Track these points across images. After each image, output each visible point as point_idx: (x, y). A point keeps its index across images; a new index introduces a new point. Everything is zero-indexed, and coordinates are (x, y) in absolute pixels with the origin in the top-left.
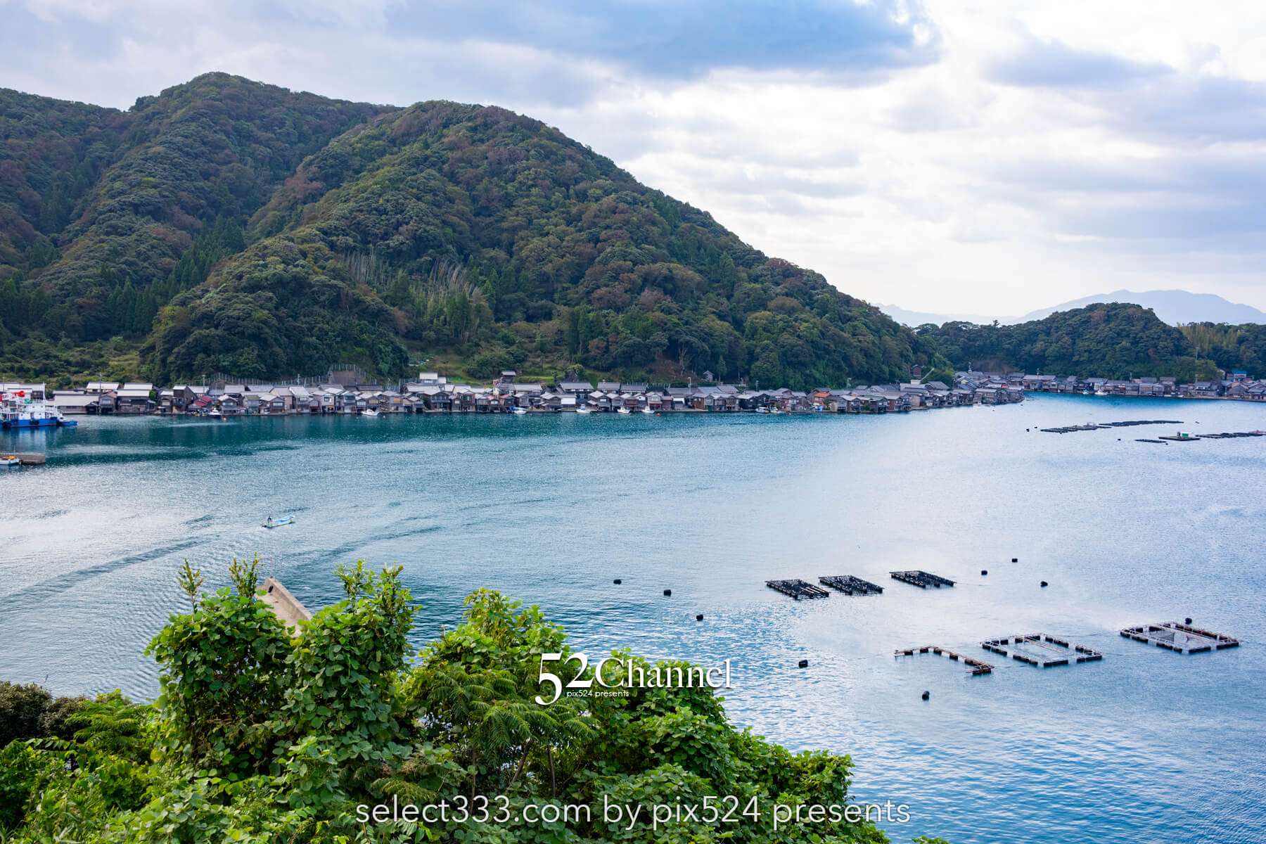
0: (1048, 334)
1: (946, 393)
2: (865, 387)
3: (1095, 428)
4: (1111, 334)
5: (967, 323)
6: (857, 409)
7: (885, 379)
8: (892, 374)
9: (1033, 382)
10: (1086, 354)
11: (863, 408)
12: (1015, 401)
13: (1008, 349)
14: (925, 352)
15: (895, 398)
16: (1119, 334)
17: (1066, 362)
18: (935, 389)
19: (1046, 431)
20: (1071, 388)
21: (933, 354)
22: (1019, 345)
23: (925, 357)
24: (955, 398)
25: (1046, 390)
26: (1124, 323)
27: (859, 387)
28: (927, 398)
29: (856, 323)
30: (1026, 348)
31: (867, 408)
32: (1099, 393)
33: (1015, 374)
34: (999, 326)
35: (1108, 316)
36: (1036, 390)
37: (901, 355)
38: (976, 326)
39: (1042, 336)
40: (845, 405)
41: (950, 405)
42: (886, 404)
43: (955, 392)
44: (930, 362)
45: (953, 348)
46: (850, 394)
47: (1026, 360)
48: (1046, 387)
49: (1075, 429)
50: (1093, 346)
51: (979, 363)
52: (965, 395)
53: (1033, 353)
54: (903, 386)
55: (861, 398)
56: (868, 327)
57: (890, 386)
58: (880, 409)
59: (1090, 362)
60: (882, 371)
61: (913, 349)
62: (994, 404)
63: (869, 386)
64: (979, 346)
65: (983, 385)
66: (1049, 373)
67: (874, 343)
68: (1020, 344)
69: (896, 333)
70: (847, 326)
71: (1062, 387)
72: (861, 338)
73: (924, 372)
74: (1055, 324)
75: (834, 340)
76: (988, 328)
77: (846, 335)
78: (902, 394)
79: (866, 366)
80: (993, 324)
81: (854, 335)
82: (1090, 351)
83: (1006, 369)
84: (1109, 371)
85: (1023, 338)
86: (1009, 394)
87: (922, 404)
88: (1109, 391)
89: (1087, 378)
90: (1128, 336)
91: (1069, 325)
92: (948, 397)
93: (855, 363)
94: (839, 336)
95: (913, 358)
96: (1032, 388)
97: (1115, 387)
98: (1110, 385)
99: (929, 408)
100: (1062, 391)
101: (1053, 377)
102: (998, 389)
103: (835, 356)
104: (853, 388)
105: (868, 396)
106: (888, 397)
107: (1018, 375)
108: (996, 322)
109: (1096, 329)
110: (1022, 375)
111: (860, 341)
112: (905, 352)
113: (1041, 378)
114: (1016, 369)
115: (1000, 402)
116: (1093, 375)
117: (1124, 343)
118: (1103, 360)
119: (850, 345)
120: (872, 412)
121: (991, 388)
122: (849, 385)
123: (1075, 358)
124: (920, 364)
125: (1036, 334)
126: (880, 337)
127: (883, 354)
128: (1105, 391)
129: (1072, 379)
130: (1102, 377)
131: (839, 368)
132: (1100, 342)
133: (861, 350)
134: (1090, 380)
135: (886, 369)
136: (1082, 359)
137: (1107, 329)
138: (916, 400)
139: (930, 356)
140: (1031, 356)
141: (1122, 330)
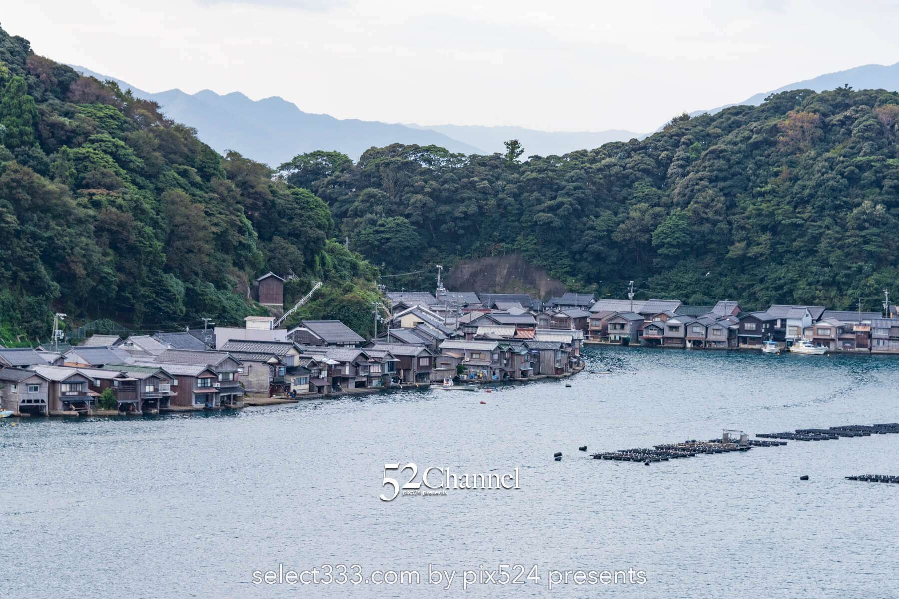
0: (661, 179)
1: (350, 354)
2: (110, 340)
3: (743, 446)
4: (833, 179)
5: (431, 149)
6: (80, 404)
7: (172, 317)
8: (194, 301)
9: (616, 320)
10: (765, 237)
11: (97, 403)
12: (556, 376)
13: (548, 224)
14: (294, 235)
15: (195, 370)
16: (852, 179)
17: (709, 259)
18: (321, 343)
19: (608, 457)
20: (723, 336)
21: (318, 240)
22: (579, 214)
23: (294, 250)
24: (375, 370)
25: (653, 345)
26: (866, 146)
27: (95, 341)
28: (291, 370)
29: (86, 149)
30: (600, 223)
31: (110, 404)
32: (802, 348)
33: (567, 298)
34: (523, 159)
35: (826, 127)
36: (625, 342)
37: (222, 242)
38: (459, 157)
39: (644, 187)
40: (43, 394)
41: (362, 390)
42: (165, 388)
43: (380, 350)
44: (310, 264)
45: (390, 222)
46: (60, 362)
47: (599, 257)
48: (653, 334)
49: (690, 450)
50: (783, 214)
51: (467, 269)
52: (407, 360)
53: (617, 236)
54: (223, 335)
55: (91, 374)
56: (123, 162)
57: (187, 337)
58: (148, 404)
59: (777, 258)
60: (163, 292)
61: (257, 225)
62: (487, 384)
63: (124, 338)
64: (467, 216)
65: (467, 331)
66: (663, 292)
67: (138, 210)
68: (581, 209)
69: (207, 177)
70: (55, 160)
71: (697, 332)
72: (100, 194)
73: (290, 294)
74: (680, 153)
75: (16, 201)
76: (491, 163)
77: (52, 186)
78: (215, 360)
79: (117, 278)
80: (504, 151)
81: (79, 185)
82: (774, 229)
83: (544, 284)
84: (827, 284)
85: (590, 190)
86: (535, 356)
87: (277, 387)
88: (827, 342)
89: (765, 307)
90: (878, 183)
91: (718, 154)
92: (355, 365)
93: (80, 270)
94: (32, 190)
95: (258, 251)
96: (615, 335)
97: (843, 330)
98: (830, 324)
99: (295, 398)
100: (697, 343)
101: (671, 306)
102: (505, 340)
103: (19, 247)
104: (73, 342)
105: (112, 367)
106: (172, 369)
107: (576, 298)
108: (513, 145)
109: (792, 164)
110: (589, 299)
111: (97, 205)
112: (235, 237)
113: (640, 306)
114: (571, 281)
115: (508, 380)
116: (785, 298)
117: (866, 203)
118: (812, 252)
119: (64, 215)
120: (126, 413)
121: (485, 339)
122: (58, 334)
123: (736, 249)
124: (281, 272)
125: (626, 181)
126: (159, 190)
127: (168, 243)
128: (816, 342)
129: (725, 310)
130: (807, 302)
131: (35, 286)
132: (804, 202)
133: (100, 230)
134: (775, 312)
135: (176, 285)
136: (754, 250)
137: (820, 165)
138: (261, 376)
139: (312, 248)
140: (613, 244)
141: (861, 167)
